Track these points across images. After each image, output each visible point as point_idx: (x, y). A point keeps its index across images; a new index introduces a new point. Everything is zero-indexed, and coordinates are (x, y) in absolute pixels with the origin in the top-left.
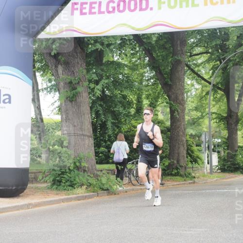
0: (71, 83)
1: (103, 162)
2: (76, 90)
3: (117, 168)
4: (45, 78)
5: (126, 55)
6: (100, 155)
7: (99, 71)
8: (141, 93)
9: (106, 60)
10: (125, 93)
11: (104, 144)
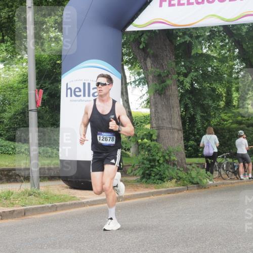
0: (159, 75)
1: (193, 155)
2: (165, 84)
3: (207, 162)
4: (133, 71)
5: (216, 47)
6: (189, 148)
7: (188, 64)
8: (230, 86)
9: (195, 52)
10: (214, 86)
11: (193, 138)
